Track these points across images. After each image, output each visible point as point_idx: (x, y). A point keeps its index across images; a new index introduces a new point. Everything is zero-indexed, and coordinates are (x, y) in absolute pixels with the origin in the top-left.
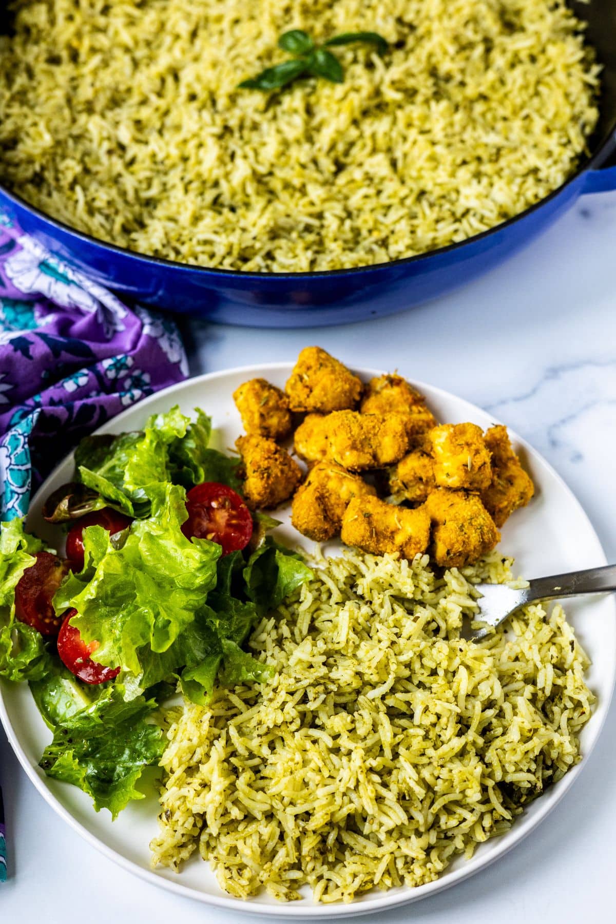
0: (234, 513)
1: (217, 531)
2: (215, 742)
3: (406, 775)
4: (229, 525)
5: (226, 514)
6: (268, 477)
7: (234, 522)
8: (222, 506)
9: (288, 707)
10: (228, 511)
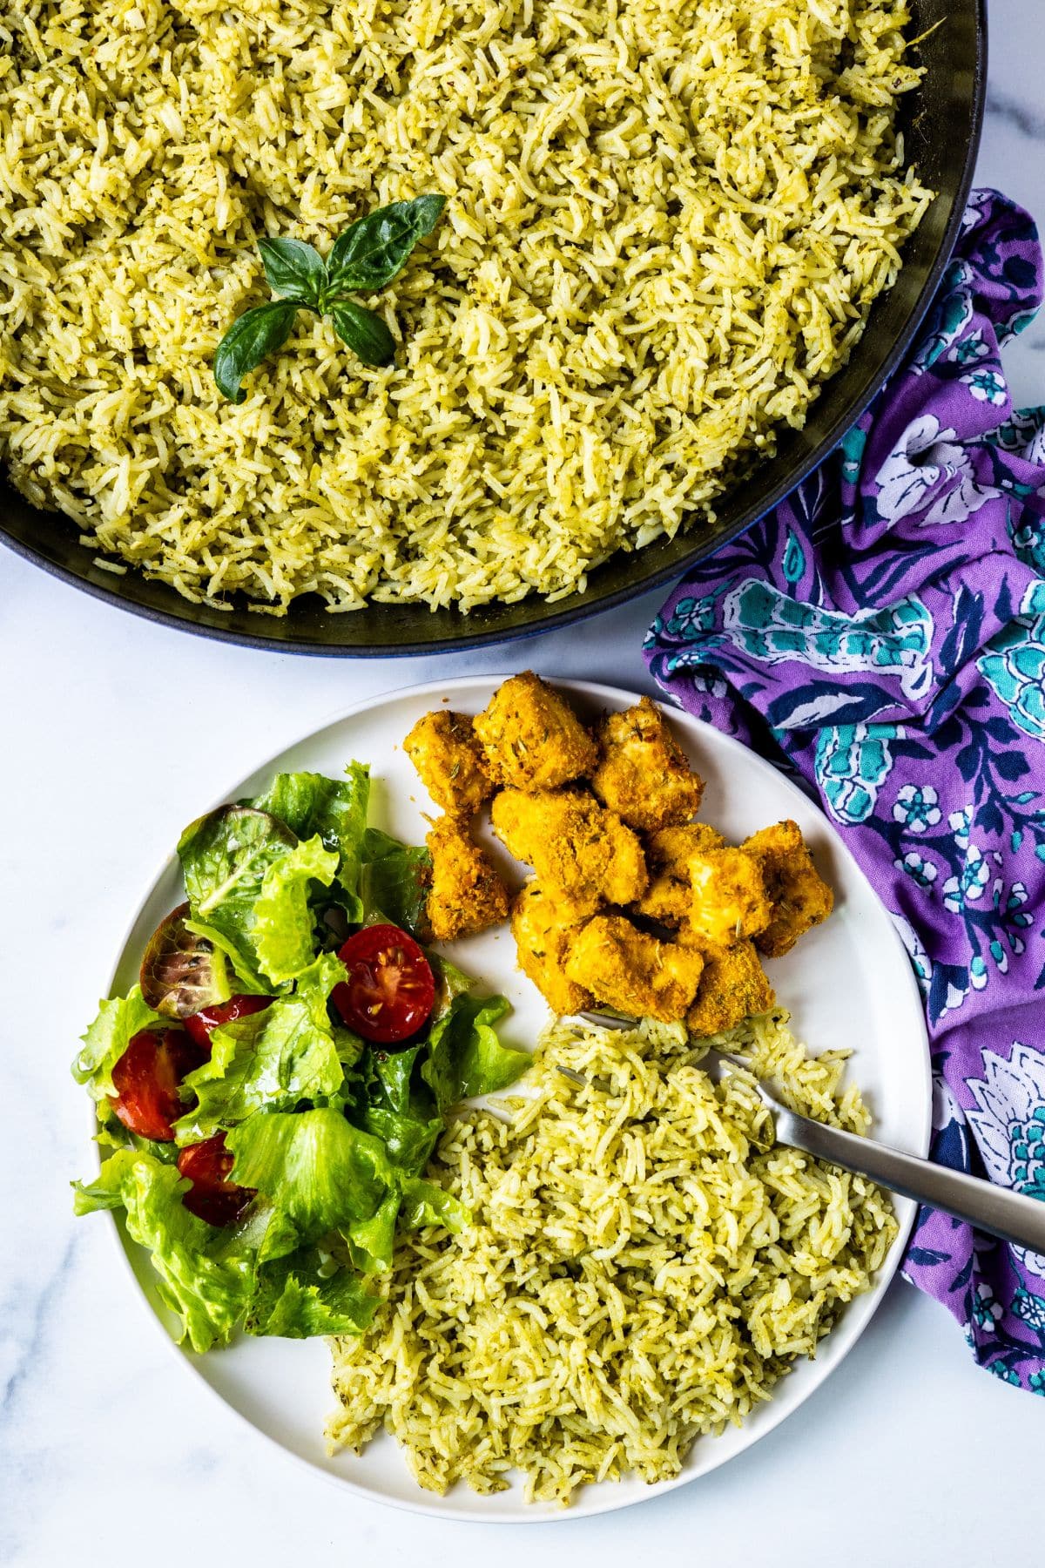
0: (409, 970)
1: (385, 1001)
2: (399, 1305)
3: (638, 1370)
4: (401, 990)
5: (398, 974)
6: (459, 917)
7: (408, 986)
8: (392, 962)
9: (490, 1279)
10: (399, 968)
